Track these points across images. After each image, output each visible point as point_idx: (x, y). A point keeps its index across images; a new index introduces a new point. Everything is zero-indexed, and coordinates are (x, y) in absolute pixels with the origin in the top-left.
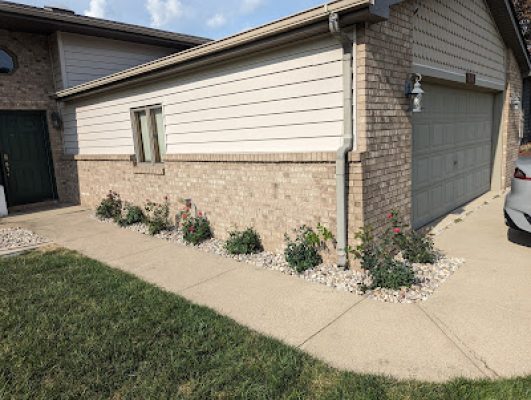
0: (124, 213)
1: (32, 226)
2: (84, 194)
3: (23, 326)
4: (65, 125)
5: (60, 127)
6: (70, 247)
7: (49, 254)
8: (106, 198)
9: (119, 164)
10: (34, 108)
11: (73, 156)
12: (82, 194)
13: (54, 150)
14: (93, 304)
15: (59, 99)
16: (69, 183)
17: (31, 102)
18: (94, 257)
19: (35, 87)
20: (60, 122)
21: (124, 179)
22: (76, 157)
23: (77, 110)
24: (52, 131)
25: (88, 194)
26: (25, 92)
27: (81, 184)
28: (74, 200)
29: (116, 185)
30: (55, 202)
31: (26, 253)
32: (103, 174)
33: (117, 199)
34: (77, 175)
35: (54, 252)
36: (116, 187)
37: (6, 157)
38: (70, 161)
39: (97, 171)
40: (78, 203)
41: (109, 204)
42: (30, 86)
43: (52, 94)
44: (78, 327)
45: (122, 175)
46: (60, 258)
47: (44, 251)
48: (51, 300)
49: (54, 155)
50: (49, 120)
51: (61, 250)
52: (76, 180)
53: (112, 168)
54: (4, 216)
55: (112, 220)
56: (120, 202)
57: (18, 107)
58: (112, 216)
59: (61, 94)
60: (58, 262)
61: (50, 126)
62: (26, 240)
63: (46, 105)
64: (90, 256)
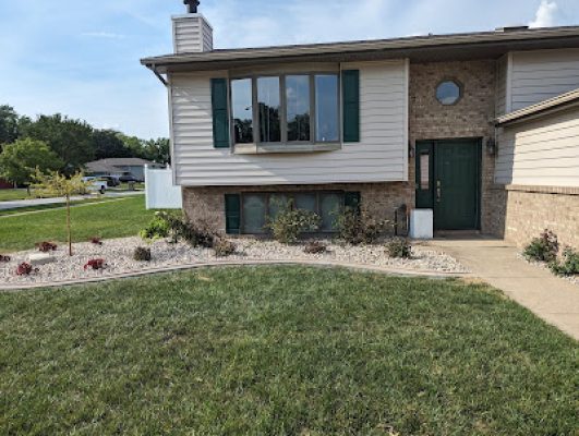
0: (562, 259)
1: (455, 254)
2: (511, 228)
3: (452, 354)
4: (500, 152)
5: (494, 155)
6: (496, 284)
7: (473, 286)
8: (539, 237)
9: (562, 199)
10: (471, 135)
11: (504, 186)
12: (508, 228)
13: (483, 178)
14: (527, 359)
15: (498, 125)
16: (493, 214)
17: (469, 130)
18: (524, 304)
19: (476, 113)
20: (496, 149)
21: (568, 218)
22: (508, 187)
23: (518, 135)
24: (485, 159)
25: (515, 229)
26: (465, 120)
27: (509, 216)
28: (497, 233)
29: (555, 224)
30: (477, 232)
31: (451, 279)
32: (537, 208)
33: (553, 240)
34: (505, 207)
35: (478, 286)
36: (554, 225)
37: (439, 183)
38: (501, 191)
39: (531, 204)
40: (502, 238)
41: (542, 245)
42: (471, 113)
43: (491, 119)
44: (511, 379)
45: (565, 212)
46: (486, 294)
47: (468, 282)
48: (478, 337)
49: (483, 184)
50: (484, 147)
51: (485, 285)
52: (504, 212)
53: (552, 202)
54: (430, 239)
55: (542, 264)
56: (556, 244)
57: (457, 135)
58: (543, 259)
59: (501, 119)
60: (483, 298)
61: (484, 153)
62: (450, 266)
63: (483, 131)
64: (518, 301)
